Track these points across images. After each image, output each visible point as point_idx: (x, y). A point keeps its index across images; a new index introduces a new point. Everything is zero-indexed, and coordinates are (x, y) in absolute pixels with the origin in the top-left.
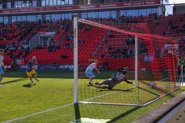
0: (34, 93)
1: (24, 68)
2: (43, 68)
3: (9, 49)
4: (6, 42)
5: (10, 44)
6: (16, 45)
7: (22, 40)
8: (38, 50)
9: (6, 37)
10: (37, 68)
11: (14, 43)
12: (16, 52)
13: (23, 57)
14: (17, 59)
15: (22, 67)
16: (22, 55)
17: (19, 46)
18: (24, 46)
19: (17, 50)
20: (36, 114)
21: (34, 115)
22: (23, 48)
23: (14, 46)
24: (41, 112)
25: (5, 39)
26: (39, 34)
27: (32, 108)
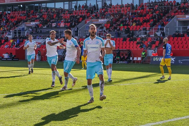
0: (171, 93)
1: (157, 60)
2: (181, 61)
3: (139, 36)
4: (136, 28)
5: (141, 30)
6: (148, 32)
7: (155, 25)
8: (176, 38)
9: (136, 21)
10: (174, 60)
11: (145, 29)
12: (147, 41)
13: (156, 47)
14: (149, 49)
15: (154, 60)
16: (155, 44)
17: (152, 33)
18: (157, 33)
19: (149, 38)
20: (176, 119)
21: (173, 120)
22: (156, 35)
23: (146, 33)
24: (183, 118)
25: (134, 24)
26: (177, 18)
27: (170, 111)
